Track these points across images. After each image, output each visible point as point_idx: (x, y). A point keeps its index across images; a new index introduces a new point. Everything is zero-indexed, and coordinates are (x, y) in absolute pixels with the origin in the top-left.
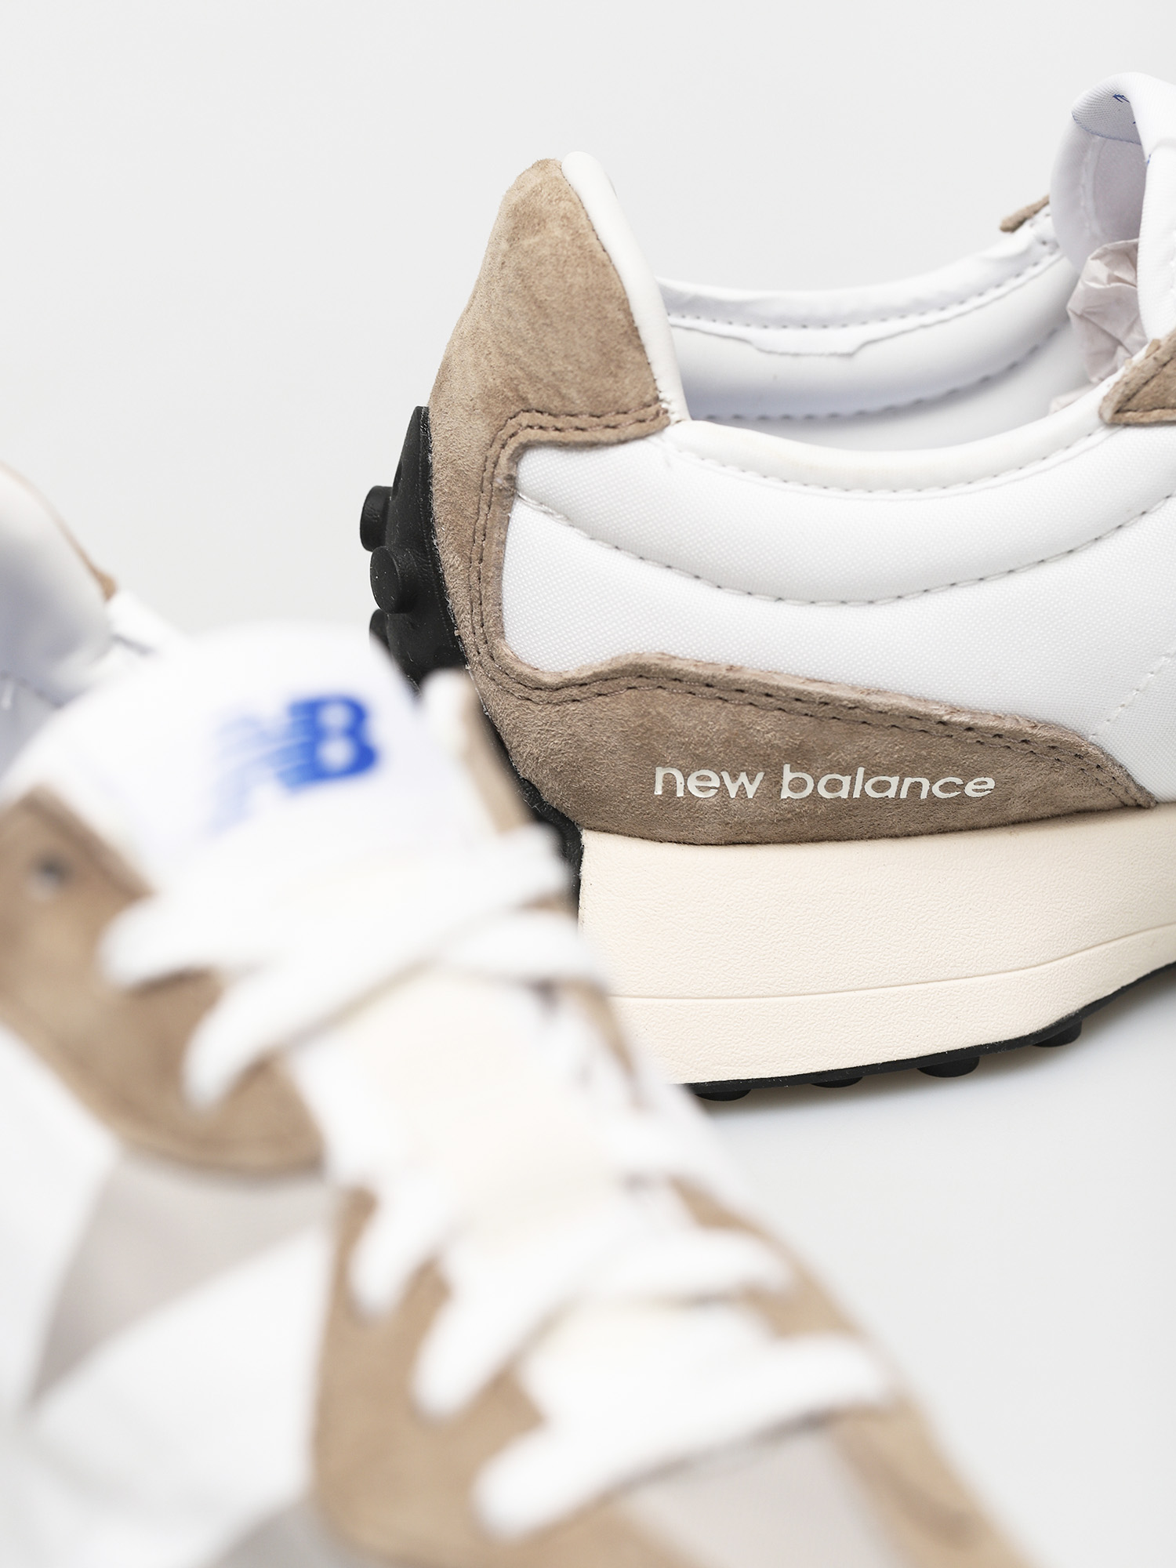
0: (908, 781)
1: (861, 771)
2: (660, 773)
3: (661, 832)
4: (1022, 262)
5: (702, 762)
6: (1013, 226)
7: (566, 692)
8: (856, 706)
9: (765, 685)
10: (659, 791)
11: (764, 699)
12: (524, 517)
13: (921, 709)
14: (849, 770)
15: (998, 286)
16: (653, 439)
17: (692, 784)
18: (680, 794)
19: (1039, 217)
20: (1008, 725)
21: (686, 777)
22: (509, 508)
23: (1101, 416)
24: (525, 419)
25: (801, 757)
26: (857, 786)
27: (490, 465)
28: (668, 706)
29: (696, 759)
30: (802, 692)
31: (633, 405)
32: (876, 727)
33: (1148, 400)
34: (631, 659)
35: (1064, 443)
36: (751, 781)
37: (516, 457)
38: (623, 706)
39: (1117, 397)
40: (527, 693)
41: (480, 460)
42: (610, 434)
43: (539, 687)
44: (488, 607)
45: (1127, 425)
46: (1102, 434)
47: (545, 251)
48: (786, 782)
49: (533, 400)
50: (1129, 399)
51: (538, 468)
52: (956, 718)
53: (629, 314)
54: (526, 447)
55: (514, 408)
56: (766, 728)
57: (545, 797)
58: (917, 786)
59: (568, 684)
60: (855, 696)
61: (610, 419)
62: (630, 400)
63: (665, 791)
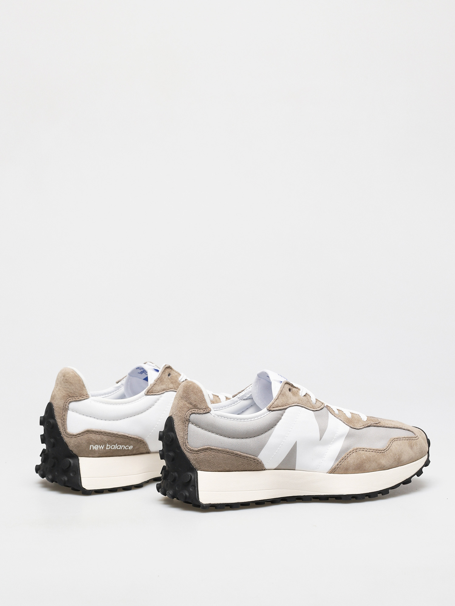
0: (122, 446)
1: (117, 444)
2: (91, 446)
3: (90, 456)
4: (118, 388)
5: (97, 444)
6: (117, 383)
7: (78, 435)
8: (117, 434)
9: (105, 432)
10: (90, 449)
11: (105, 434)
12: (69, 412)
13: (124, 434)
14: (115, 444)
15: (116, 391)
16: (88, 399)
17: (95, 447)
18: (93, 449)
19: (122, 381)
20: (135, 437)
21: (94, 446)
22: (67, 411)
23: (145, 394)
24: (70, 398)
25: (109, 442)
26: (116, 447)
27: (65, 406)
28: (93, 436)
29: (96, 443)
30: (110, 433)
31: (85, 395)
32: (119, 437)
33: (150, 392)
34: (87, 429)
35: (140, 398)
36: (103, 446)
37: (69, 404)
38: (86, 436)
39: (147, 391)
40: (71, 437)
41: (63, 405)
42: (83, 399)
43: (74, 435)
44: (65, 426)
45: (148, 395)
46: (145, 396)
47: (70, 376)
48: (107, 447)
49: (70, 395)
50: (148, 391)
51: (72, 405)
52: (129, 436)
53: (83, 383)
54: (70, 402)
55: (68, 397)
56: (105, 438)
57: (74, 452)
58: (123, 447)
59: (78, 434)
60: (116, 433)
61: (82, 397)
62: (85, 394)
63: (91, 449)
